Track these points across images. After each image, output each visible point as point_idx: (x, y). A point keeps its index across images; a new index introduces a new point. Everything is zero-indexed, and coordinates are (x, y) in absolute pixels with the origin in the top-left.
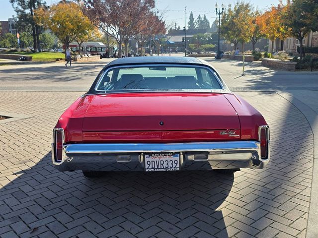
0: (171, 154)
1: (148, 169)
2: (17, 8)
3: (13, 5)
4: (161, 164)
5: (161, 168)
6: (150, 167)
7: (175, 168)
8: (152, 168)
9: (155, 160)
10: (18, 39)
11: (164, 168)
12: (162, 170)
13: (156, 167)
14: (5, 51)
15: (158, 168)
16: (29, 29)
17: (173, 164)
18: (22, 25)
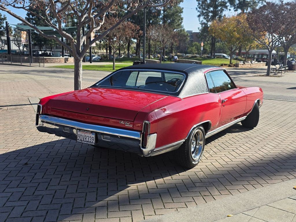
0: (90, 132)
1: (78, 140)
2: (202, 21)
3: (199, 19)
4: (85, 138)
5: (85, 141)
6: (80, 139)
7: (92, 142)
8: (81, 140)
9: (82, 134)
10: (202, 47)
11: (86, 141)
12: (85, 142)
13: (82, 140)
14: (187, 57)
15: (83, 141)
16: (209, 38)
17: (92, 139)
18: (204, 36)
